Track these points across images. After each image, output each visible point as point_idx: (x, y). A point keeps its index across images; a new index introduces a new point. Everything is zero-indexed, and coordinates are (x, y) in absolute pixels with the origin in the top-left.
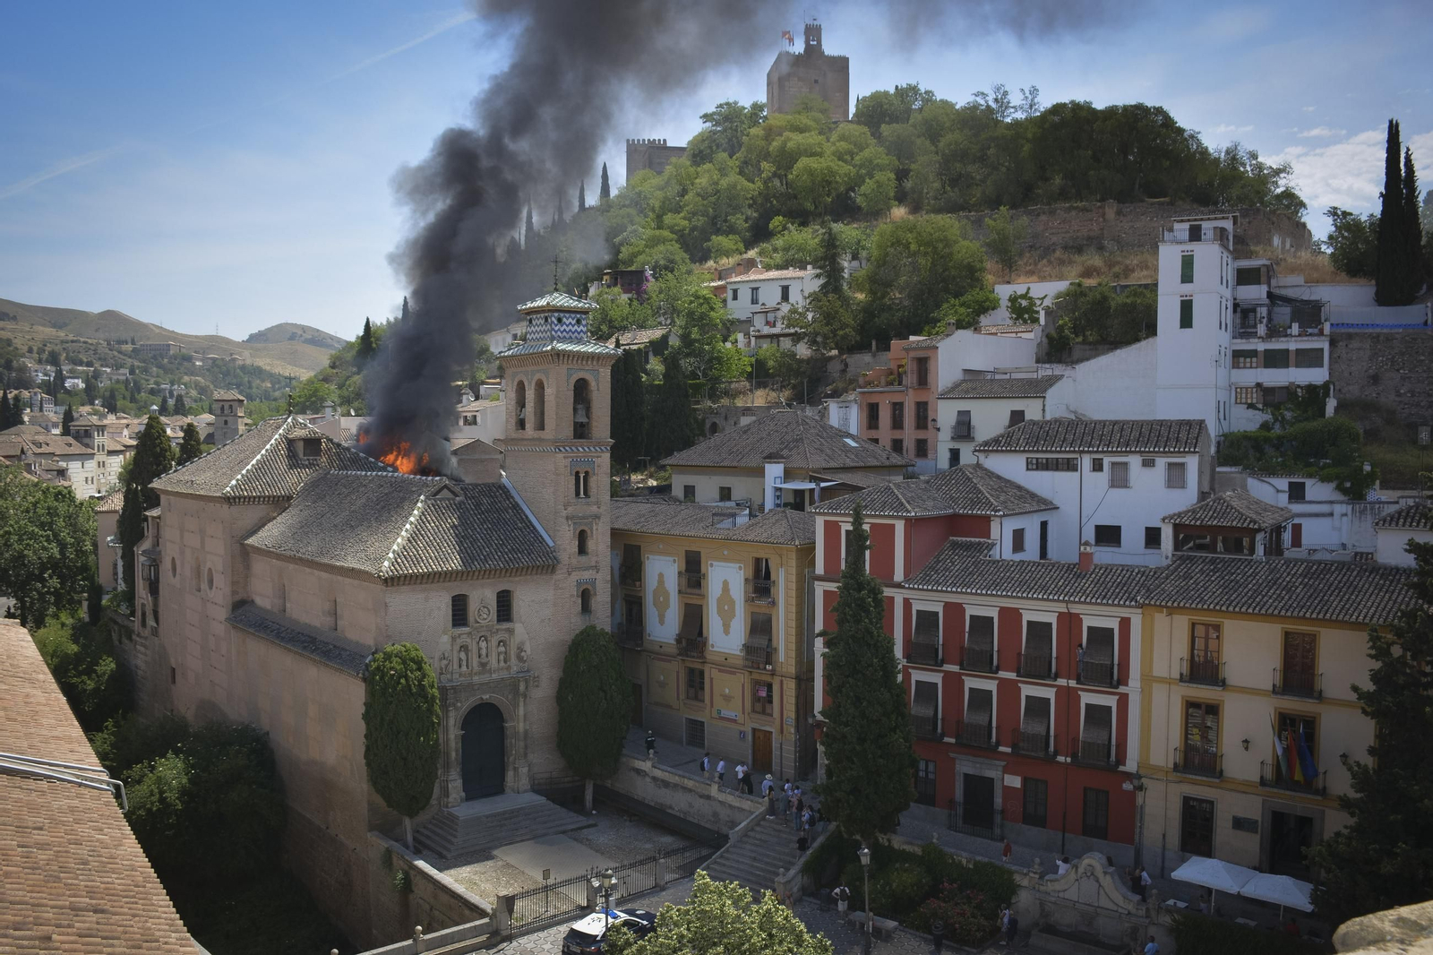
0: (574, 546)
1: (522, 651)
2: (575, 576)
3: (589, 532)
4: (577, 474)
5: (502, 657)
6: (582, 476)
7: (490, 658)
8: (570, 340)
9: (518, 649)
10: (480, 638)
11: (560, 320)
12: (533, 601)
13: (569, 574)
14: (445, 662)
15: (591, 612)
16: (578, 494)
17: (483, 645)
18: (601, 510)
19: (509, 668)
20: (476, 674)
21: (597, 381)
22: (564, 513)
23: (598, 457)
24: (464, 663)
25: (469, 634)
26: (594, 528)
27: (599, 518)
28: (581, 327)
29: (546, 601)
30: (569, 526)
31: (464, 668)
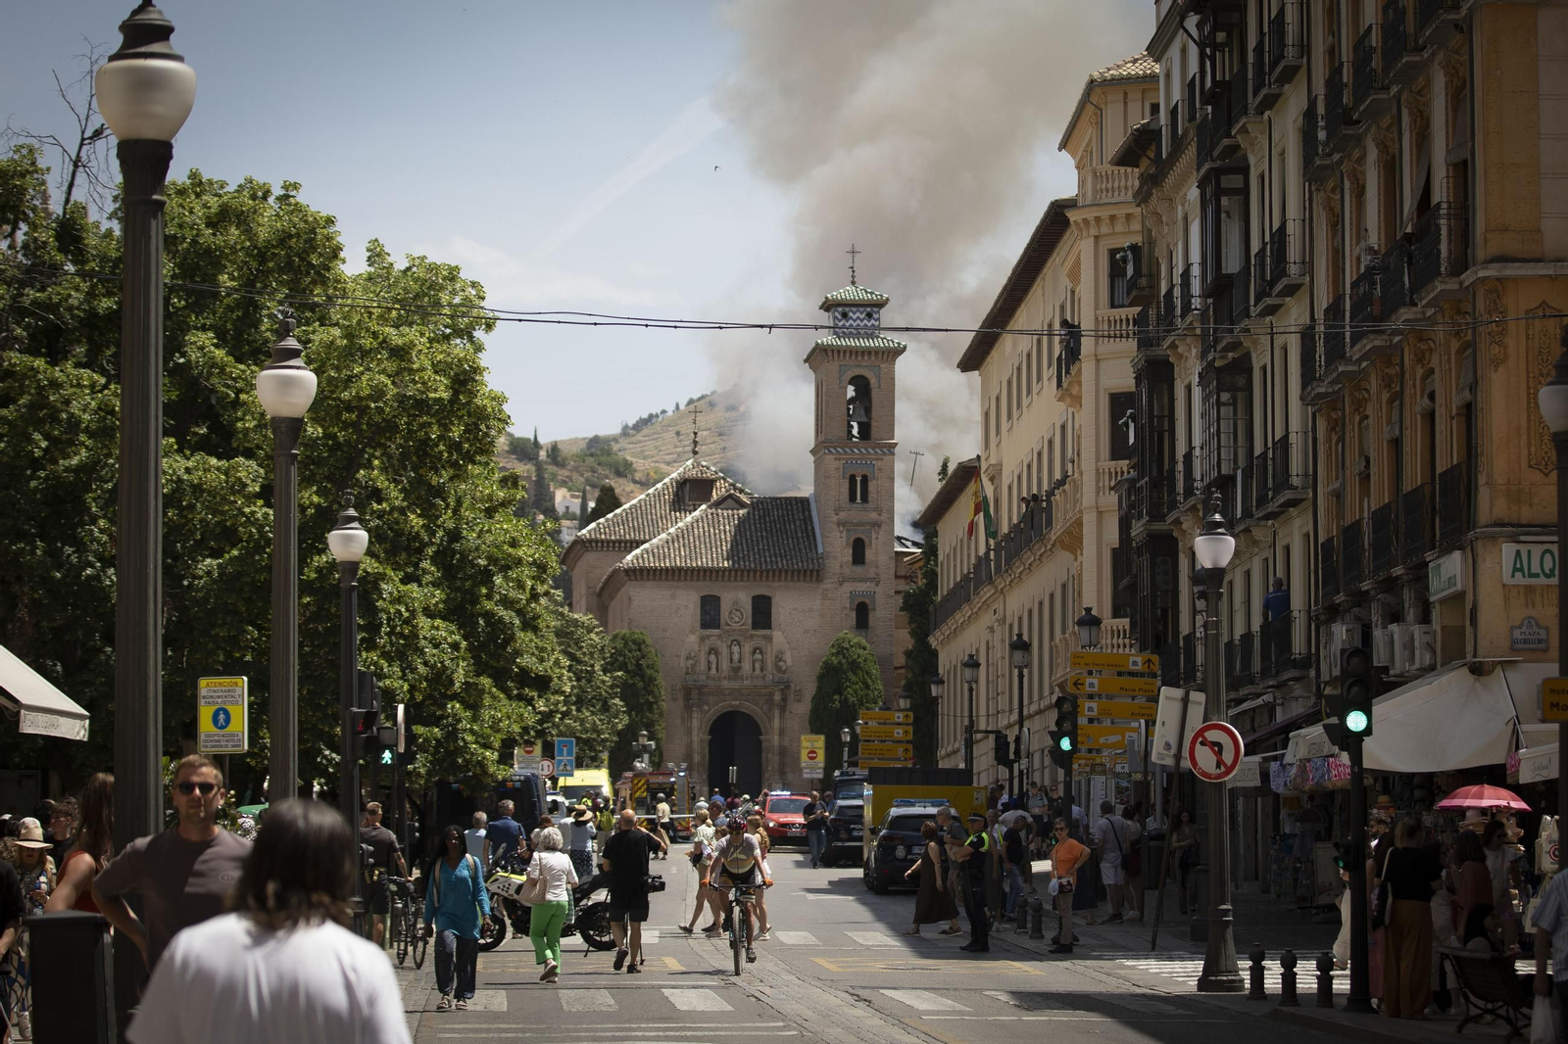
0: (847, 555)
1: (781, 660)
2: (847, 587)
3: (866, 541)
4: (852, 479)
5: (757, 665)
6: (859, 479)
7: (742, 664)
8: (858, 336)
9: (776, 657)
10: (733, 641)
11: (845, 315)
12: (795, 609)
13: (841, 585)
14: (691, 662)
15: (868, 627)
16: (852, 498)
17: (736, 649)
18: (882, 518)
19: (764, 678)
20: (725, 678)
21: (879, 377)
22: (835, 518)
23: (878, 460)
24: (714, 666)
25: (719, 636)
26: (874, 538)
27: (879, 526)
28: (873, 322)
29: (811, 610)
30: (841, 532)
31: (714, 671)
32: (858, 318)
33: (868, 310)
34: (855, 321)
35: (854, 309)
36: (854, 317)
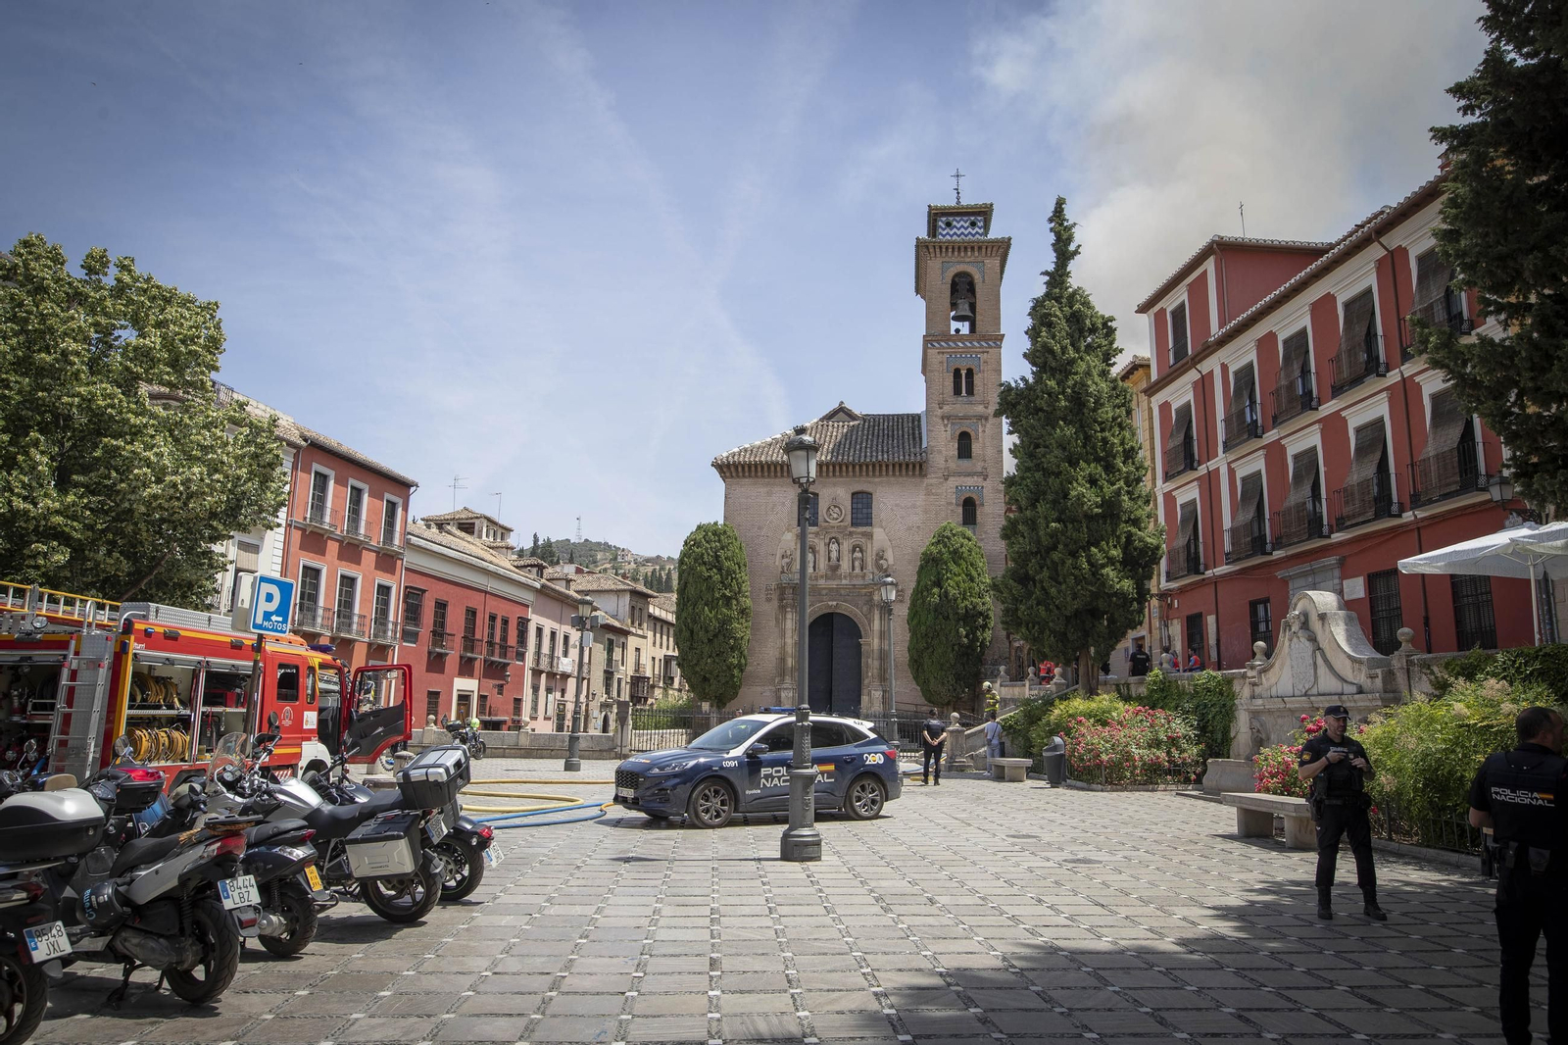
0: (953, 449)
1: (882, 558)
2: (953, 482)
3: (972, 434)
4: (957, 373)
5: (857, 564)
6: (963, 373)
7: (841, 563)
9: (877, 555)
10: (831, 539)
11: (949, 225)
12: (897, 505)
13: (946, 480)
14: (786, 560)
15: (975, 524)
16: (957, 391)
17: (834, 547)
18: (988, 411)
19: (863, 577)
20: (822, 577)
21: (983, 273)
22: (939, 412)
23: (983, 352)
25: (817, 534)
26: (980, 431)
27: (986, 419)
28: (977, 229)
29: (914, 506)
30: (946, 426)
31: (810, 571)
32: (962, 226)
33: (973, 218)
34: (959, 229)
35: (958, 219)
36: (958, 226)
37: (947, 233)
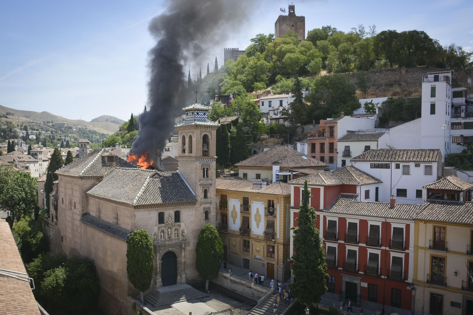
0: (202, 195)
1: (184, 233)
2: (203, 206)
3: (208, 190)
4: (204, 169)
5: (176, 235)
6: (205, 170)
7: (172, 235)
8: (202, 121)
9: (182, 232)
10: (169, 228)
11: (198, 113)
12: (188, 215)
13: (201, 205)
14: (156, 236)
15: (208, 219)
16: (204, 176)
17: (169, 230)
18: (212, 182)
20: (167, 241)
21: (211, 135)
22: (199, 183)
23: (211, 163)
24: (163, 237)
25: (165, 226)
26: (210, 189)
27: (212, 185)
28: (205, 116)
29: (192, 215)
30: (201, 188)
31: (163, 239)
32: (201, 115)
33: (204, 112)
34: (200, 115)
35: (200, 112)
37: (197, 117)
